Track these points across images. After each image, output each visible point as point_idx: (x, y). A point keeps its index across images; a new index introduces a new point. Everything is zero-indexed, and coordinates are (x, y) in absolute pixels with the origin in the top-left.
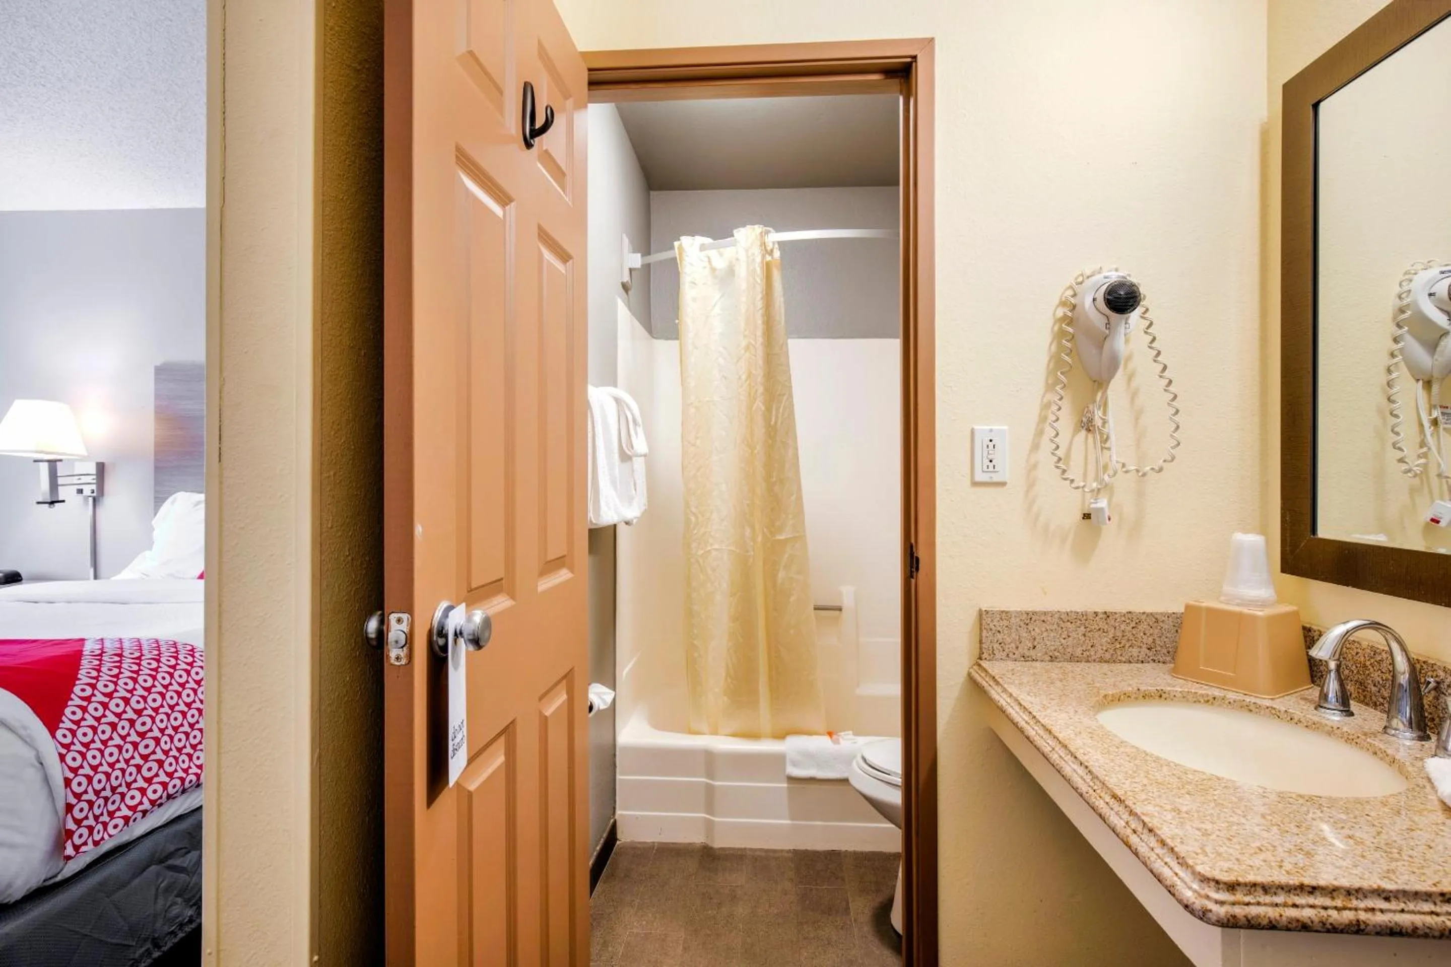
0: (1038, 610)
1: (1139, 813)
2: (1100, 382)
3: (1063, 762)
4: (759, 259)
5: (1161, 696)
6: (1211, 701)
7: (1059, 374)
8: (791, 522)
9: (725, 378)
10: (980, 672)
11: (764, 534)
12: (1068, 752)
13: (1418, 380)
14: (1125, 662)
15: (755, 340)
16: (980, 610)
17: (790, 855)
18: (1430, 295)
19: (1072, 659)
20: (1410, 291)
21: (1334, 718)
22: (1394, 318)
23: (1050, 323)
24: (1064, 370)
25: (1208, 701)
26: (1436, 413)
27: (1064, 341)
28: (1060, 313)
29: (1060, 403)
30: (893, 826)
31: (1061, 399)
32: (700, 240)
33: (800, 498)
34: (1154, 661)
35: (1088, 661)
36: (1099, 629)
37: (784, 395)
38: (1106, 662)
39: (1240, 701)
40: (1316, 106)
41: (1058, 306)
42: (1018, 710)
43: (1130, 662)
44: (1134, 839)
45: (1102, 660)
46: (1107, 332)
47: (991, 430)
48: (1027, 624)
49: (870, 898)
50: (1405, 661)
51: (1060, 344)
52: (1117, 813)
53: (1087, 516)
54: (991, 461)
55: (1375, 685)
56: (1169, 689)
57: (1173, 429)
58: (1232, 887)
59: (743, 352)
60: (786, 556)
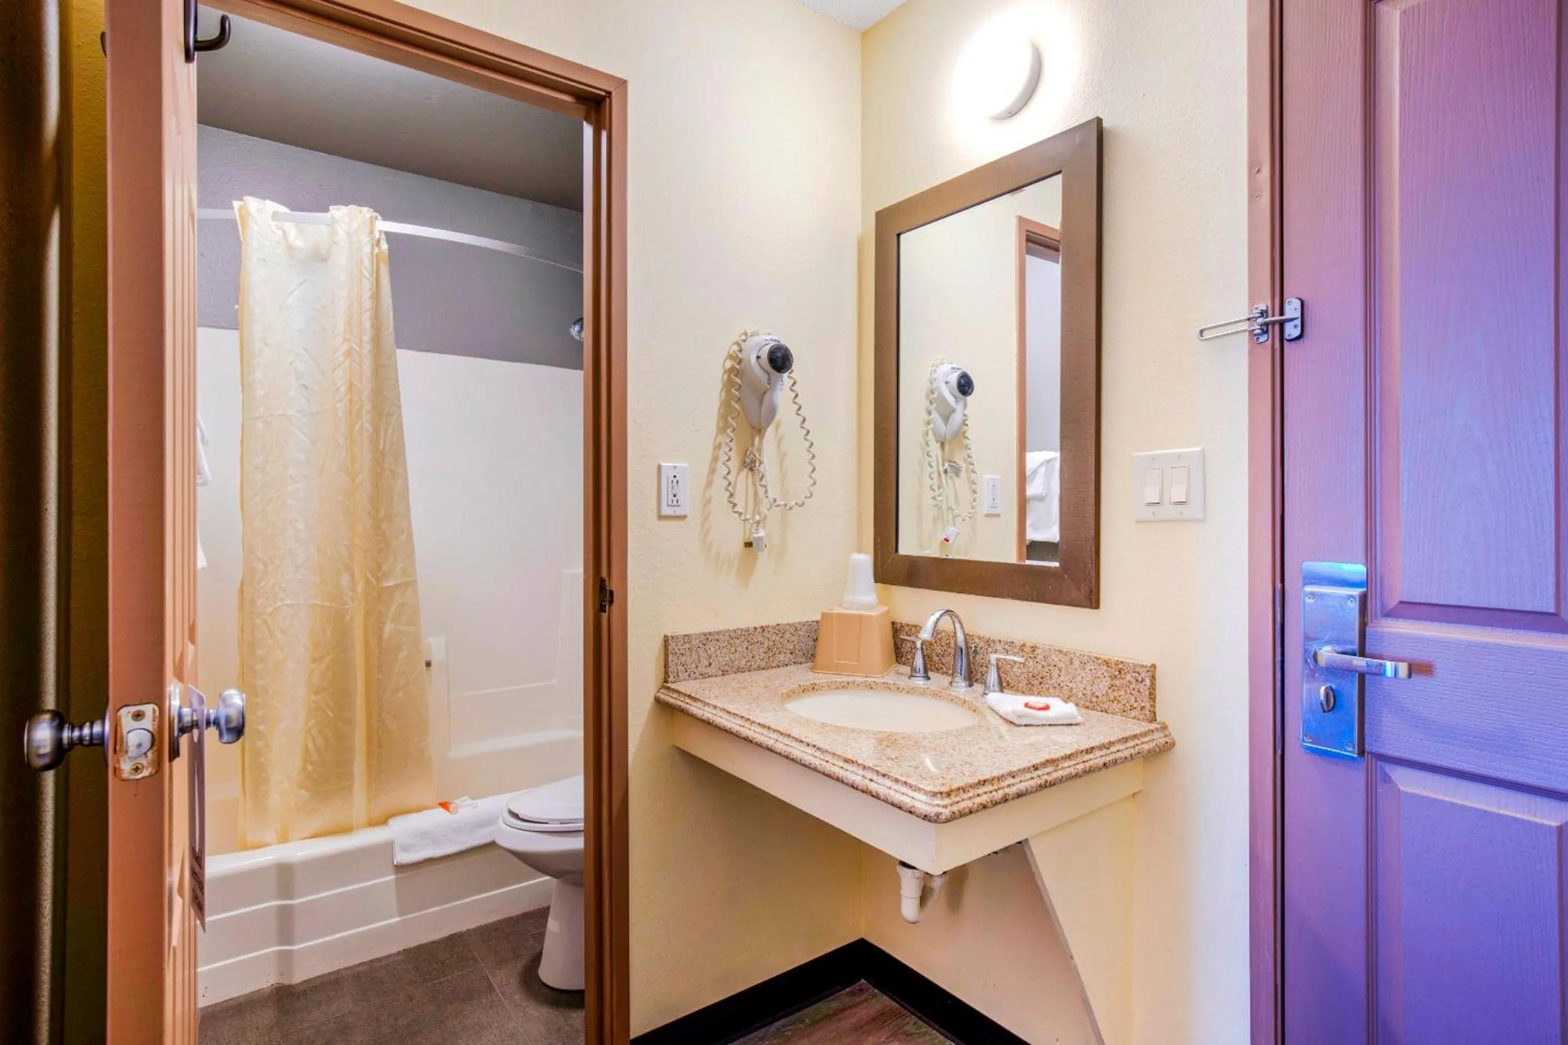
0: (712, 631)
1: (871, 766)
2: (758, 430)
3: (790, 748)
4: (367, 249)
5: (813, 688)
6: (845, 686)
7: (730, 419)
8: (400, 566)
9: (306, 387)
10: (670, 694)
11: (367, 582)
12: (792, 739)
13: (937, 442)
14: (775, 667)
15: (361, 347)
16: (666, 636)
17: (401, 957)
18: (946, 383)
19: (739, 670)
20: (936, 379)
21: (919, 682)
22: (927, 397)
23: (720, 372)
24: (733, 416)
25: (844, 686)
26: (946, 466)
27: (733, 390)
28: (729, 364)
29: (731, 444)
30: (548, 878)
31: (731, 441)
32: (272, 206)
33: (410, 537)
34: (794, 663)
35: (749, 671)
36: (758, 642)
37: (392, 415)
38: (763, 669)
39: (865, 682)
40: (899, 235)
41: (726, 359)
42: (728, 718)
43: (779, 667)
44: (873, 786)
45: (760, 668)
46: (768, 386)
47: (675, 467)
48: (705, 645)
49: (510, 966)
50: (963, 635)
51: (728, 392)
52: (852, 772)
53: (749, 545)
54: (675, 496)
55: (938, 656)
56: (818, 681)
57: (810, 471)
58: (948, 794)
59: (341, 358)
60: (394, 607)
